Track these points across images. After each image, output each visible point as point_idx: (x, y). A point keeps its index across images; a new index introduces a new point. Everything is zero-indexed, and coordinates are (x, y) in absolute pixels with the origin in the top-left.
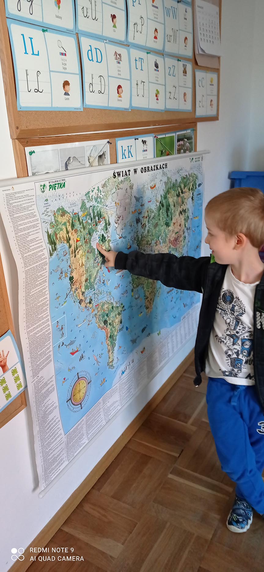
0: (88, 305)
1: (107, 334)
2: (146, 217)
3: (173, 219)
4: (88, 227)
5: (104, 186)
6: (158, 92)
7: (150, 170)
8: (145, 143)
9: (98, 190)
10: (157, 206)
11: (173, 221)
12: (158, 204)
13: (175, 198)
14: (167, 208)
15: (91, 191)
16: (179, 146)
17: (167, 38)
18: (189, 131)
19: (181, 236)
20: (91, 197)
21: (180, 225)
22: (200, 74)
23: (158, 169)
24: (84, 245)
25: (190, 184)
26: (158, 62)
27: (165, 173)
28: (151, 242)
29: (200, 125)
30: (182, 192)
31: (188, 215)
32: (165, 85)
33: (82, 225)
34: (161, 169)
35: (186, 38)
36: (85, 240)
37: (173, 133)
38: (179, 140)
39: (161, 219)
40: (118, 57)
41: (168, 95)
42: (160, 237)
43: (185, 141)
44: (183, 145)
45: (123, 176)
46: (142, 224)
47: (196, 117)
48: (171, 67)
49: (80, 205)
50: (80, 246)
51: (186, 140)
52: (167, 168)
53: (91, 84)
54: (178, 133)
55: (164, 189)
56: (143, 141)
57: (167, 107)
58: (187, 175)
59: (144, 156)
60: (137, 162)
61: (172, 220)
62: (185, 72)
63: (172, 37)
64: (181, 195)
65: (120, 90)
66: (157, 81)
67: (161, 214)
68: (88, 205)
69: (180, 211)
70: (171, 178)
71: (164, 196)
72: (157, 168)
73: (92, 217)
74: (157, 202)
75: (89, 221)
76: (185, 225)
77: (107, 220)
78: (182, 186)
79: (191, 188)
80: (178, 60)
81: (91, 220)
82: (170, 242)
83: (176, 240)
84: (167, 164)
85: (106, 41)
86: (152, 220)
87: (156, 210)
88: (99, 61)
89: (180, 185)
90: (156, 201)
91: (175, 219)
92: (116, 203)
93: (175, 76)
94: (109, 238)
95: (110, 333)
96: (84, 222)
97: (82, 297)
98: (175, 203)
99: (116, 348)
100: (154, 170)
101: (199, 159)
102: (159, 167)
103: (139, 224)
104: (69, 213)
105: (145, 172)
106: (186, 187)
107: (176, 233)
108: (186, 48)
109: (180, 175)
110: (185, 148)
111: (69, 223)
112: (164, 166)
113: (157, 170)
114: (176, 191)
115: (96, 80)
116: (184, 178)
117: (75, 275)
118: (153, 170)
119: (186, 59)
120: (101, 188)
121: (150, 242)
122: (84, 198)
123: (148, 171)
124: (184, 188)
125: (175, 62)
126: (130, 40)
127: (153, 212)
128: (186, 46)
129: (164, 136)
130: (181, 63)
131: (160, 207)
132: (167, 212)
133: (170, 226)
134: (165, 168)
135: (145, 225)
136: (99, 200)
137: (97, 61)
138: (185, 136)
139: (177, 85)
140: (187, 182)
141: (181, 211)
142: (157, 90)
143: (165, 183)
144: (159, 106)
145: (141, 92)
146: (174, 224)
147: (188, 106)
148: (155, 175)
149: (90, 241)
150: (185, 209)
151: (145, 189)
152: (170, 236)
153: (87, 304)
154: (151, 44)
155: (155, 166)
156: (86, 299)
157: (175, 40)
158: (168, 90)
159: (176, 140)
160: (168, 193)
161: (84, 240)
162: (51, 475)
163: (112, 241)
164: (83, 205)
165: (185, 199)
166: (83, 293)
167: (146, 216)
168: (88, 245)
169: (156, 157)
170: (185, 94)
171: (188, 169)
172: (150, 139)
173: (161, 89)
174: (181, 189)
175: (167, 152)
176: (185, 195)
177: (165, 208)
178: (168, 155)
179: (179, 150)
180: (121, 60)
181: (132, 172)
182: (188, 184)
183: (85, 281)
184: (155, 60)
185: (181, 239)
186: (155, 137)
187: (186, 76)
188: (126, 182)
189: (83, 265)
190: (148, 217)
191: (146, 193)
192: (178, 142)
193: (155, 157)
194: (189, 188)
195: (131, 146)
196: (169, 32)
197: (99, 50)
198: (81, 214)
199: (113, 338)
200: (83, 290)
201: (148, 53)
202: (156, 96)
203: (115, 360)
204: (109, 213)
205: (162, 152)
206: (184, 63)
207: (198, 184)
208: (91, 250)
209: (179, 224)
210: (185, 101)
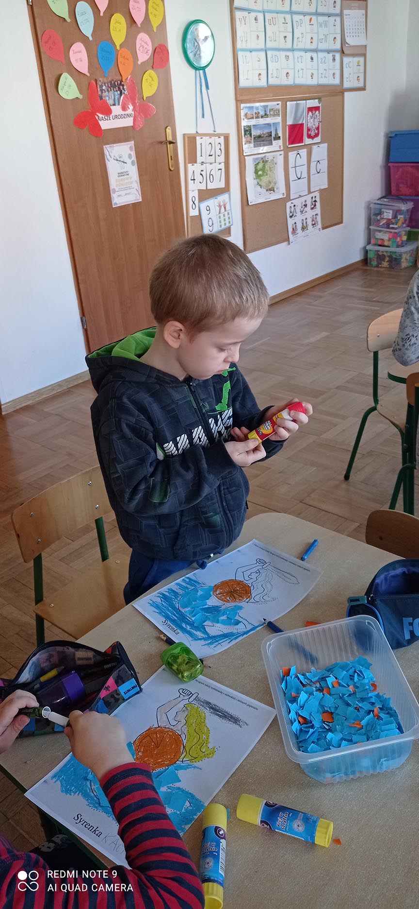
17: (320, 41)
22: (345, 60)
26: (313, 56)
29: (346, 94)
32: (318, 70)
35: (335, 38)
40: (287, 57)
41: (320, 75)
47: (343, 89)
48: (323, 58)
53: (272, 74)
57: (319, 83)
62: (334, 60)
63: (324, 39)
65: (288, 75)
66: (313, 67)
80: (330, 53)
93: (326, 63)
108: (335, 44)
119: (336, 51)
125: (327, 55)
126: (295, 47)
130: (331, 55)
137: (276, 61)
139: (327, 68)
142: (312, 73)
144: (314, 82)
145: (301, 75)
147: (337, 81)
154: (309, 46)
157: (326, 40)
158: (320, 72)
170: (334, 74)
173: (315, 72)
180: (289, 59)
184: (311, 56)
187: (335, 62)
196: (321, 36)
201: (306, 52)
202: (312, 76)
206: (334, 54)
210: (334, 78)
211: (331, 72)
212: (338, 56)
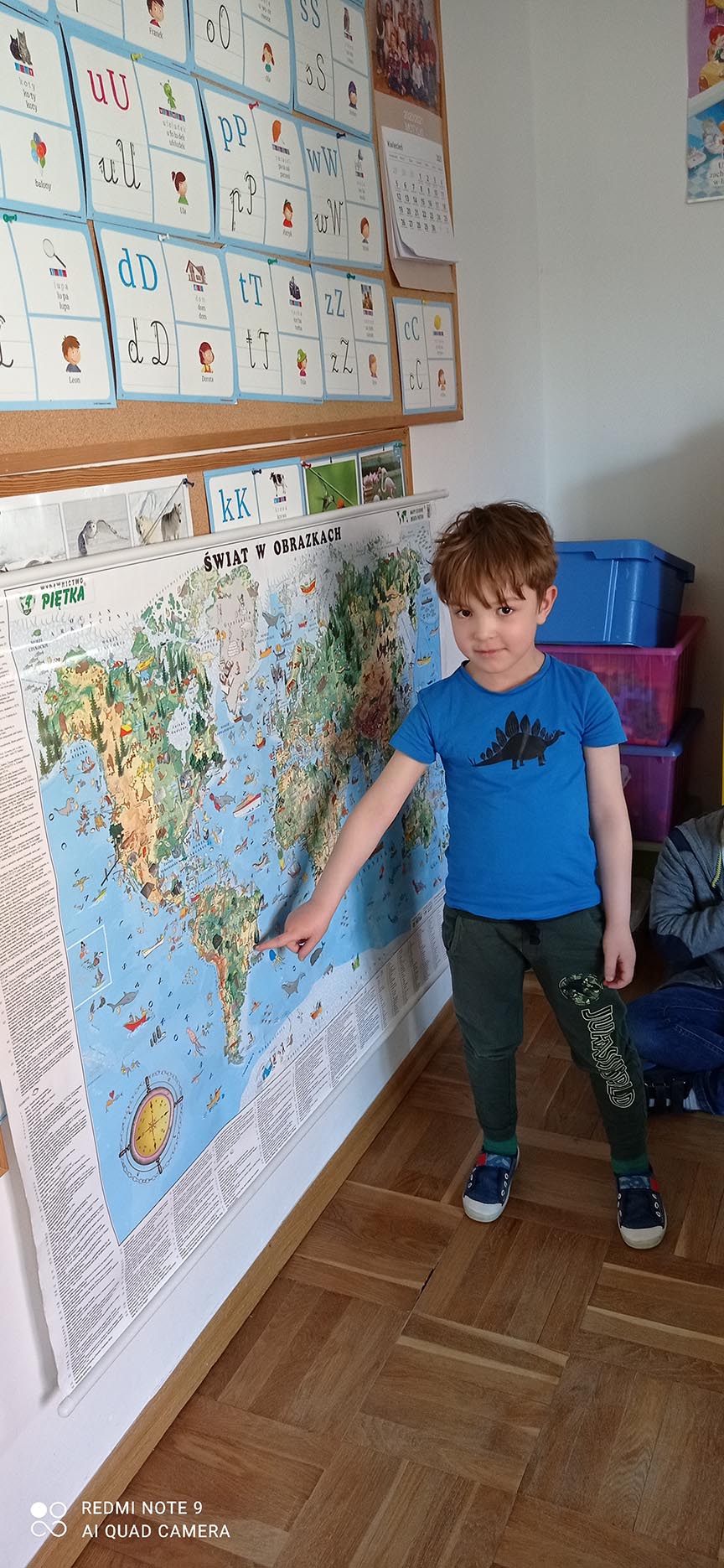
0: (170, 897)
1: (222, 972)
2: (297, 665)
3: (363, 667)
4: (155, 696)
5: (184, 591)
6: (303, 356)
7: (297, 547)
8: (280, 481)
9: (172, 602)
10: (321, 635)
11: (363, 671)
12: (324, 630)
13: (367, 613)
14: (346, 639)
15: (155, 607)
16: (368, 484)
17: (317, 223)
18: (389, 448)
19: (384, 708)
20: (158, 621)
21: (382, 681)
22: (405, 310)
23: (318, 543)
24: (146, 744)
25: (401, 575)
26: (297, 284)
27: (336, 552)
28: (314, 727)
29: (413, 432)
30: (384, 598)
31: (401, 654)
32: (320, 339)
33: (136, 691)
34: (326, 541)
35: (365, 222)
36: (149, 730)
37: (350, 453)
38: (366, 472)
39: (333, 667)
40: (197, 275)
41: (329, 362)
42: (334, 713)
43: (381, 472)
44: (379, 483)
45: (229, 565)
46: (288, 684)
47: (404, 414)
48: (332, 293)
49: (130, 643)
50: (134, 746)
51: (384, 470)
52: (340, 538)
53: (134, 342)
54: (361, 455)
55: (338, 592)
56: (272, 475)
57: (329, 392)
58: (392, 554)
59: (280, 513)
60: (263, 529)
61: (360, 668)
62: (368, 305)
63: (330, 220)
64: (382, 605)
65: (207, 354)
66: (299, 328)
67: (332, 654)
68: (154, 642)
69: (381, 645)
70: (352, 562)
71: (338, 609)
72: (315, 539)
73: (167, 670)
74: (322, 625)
75: (160, 682)
76: (396, 679)
77: (203, 676)
78: (383, 582)
79: (405, 587)
80: (349, 276)
81: (165, 680)
82: (358, 726)
83: (373, 718)
84: (339, 528)
85: (164, 237)
86: (312, 671)
87: (319, 645)
88: (150, 284)
89: (375, 578)
90: (319, 621)
91: (369, 667)
92: (218, 632)
93: (343, 316)
94: (211, 723)
95: (230, 968)
96: (143, 684)
97: (148, 878)
98: (367, 625)
99: (245, 1008)
100: (308, 546)
101: (421, 513)
102: (319, 538)
103: (281, 683)
104: (99, 664)
105: (284, 552)
106: (391, 584)
107: (372, 702)
108: (365, 244)
109: (376, 555)
110: (384, 491)
111: (101, 689)
112: (333, 535)
113: (314, 545)
114: (368, 595)
115: (146, 333)
116: (387, 562)
117: (126, 820)
118: (305, 545)
119: (369, 273)
120: (177, 598)
121: (312, 727)
122: (142, 623)
123: (292, 550)
124: (388, 588)
125: (340, 281)
126: (225, 230)
127: (313, 651)
128: (364, 241)
129: (327, 462)
130: (356, 284)
131: (329, 639)
132: (346, 649)
133: (355, 683)
134: (336, 539)
135: (295, 685)
136: (178, 626)
137: (145, 287)
138: (379, 460)
139: (349, 337)
140: (394, 571)
141: (383, 645)
142: (300, 352)
143: (338, 575)
144: (310, 389)
145: (260, 360)
146: (367, 678)
147: (382, 388)
148: (311, 558)
149: (164, 731)
150: (394, 640)
151: (289, 595)
152: (359, 710)
153: (165, 895)
154: (278, 239)
155: (309, 535)
156: (161, 881)
157: (337, 228)
158: (328, 351)
159: (358, 470)
160: (347, 601)
161: (146, 729)
162: (89, 1355)
163: (219, 729)
164: (140, 641)
165: (391, 614)
166: (153, 867)
167: (294, 662)
168: (160, 744)
169: (309, 513)
170: (372, 360)
171: (395, 540)
172: (291, 471)
173: (311, 349)
174: (380, 591)
175: (339, 499)
176: (393, 605)
177: (341, 639)
178: (343, 507)
179: (368, 496)
180: (203, 282)
181: (252, 553)
182: (396, 577)
183: (158, 837)
184: (291, 279)
185: (386, 715)
186: (304, 465)
187: (371, 314)
188: (239, 580)
189: (146, 794)
190: (301, 664)
191: (293, 605)
192: (363, 476)
193: (307, 514)
194: (401, 586)
195: (244, 489)
196: (321, 208)
197: (148, 258)
198: (133, 664)
199: (237, 983)
200: (152, 859)
201: (270, 262)
202: (300, 366)
203: (245, 1040)
204: (204, 658)
205: (325, 501)
206: (364, 284)
207: (422, 575)
208: (168, 755)
209: (378, 680)
210: (374, 375)
211: (364, 351)
212: (378, 293)
